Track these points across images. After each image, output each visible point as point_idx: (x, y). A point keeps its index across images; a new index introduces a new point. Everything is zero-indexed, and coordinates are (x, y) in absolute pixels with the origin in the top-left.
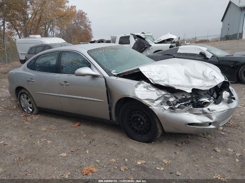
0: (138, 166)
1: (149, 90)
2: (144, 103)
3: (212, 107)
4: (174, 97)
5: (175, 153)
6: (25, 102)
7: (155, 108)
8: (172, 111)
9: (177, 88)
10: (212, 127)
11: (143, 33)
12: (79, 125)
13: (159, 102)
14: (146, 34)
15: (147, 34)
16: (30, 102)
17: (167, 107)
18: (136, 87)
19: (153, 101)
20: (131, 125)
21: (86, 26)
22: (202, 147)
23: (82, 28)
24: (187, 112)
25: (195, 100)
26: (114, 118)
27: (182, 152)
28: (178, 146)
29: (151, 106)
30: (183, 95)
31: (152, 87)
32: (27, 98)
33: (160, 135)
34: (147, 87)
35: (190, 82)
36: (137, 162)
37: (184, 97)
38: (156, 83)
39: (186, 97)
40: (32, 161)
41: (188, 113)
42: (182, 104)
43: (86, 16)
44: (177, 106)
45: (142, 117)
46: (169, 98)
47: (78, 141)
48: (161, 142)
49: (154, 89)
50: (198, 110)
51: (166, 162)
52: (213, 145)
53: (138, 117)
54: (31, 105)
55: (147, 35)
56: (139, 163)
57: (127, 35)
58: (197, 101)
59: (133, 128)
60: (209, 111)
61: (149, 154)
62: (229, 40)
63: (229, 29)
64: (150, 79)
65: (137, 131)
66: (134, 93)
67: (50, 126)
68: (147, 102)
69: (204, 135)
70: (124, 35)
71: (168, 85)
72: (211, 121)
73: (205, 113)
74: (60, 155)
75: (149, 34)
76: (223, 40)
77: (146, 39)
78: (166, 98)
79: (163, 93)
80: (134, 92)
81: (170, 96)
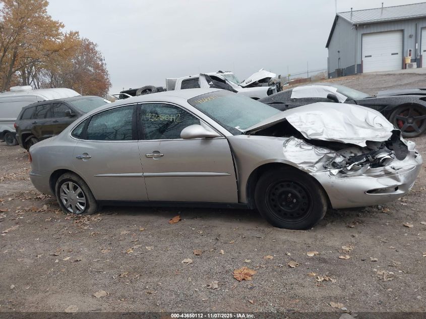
0: (312, 259)
1: (303, 150)
2: (300, 168)
3: (396, 164)
4: (341, 157)
5: (353, 236)
6: (70, 195)
7: (318, 174)
8: (343, 175)
9: (346, 142)
10: (399, 192)
11: (220, 72)
12: (180, 220)
13: (320, 164)
14: (224, 74)
15: (226, 73)
16: (81, 193)
17: (335, 171)
18: (285, 145)
19: (313, 165)
20: (275, 206)
21: (97, 67)
22: (384, 224)
23: (91, 71)
24: (363, 175)
25: (370, 158)
26: (244, 199)
27: (361, 235)
28: (351, 227)
29: (311, 172)
30: (352, 153)
31: (307, 145)
32: (75, 188)
33: (324, 214)
34: (299, 145)
35: (355, 133)
36: (306, 254)
37: (353, 155)
38: (313, 137)
39: (355, 154)
40: (141, 276)
41: (364, 177)
42: (355, 165)
43: (95, 48)
44: (349, 168)
45: (296, 192)
46: (334, 158)
47: (197, 241)
48: (324, 226)
49: (310, 147)
50: (379, 170)
51: (348, 249)
52: (398, 221)
53: (287, 193)
54: (84, 198)
55: (228, 75)
56: (311, 255)
57: (193, 77)
58: (373, 158)
59: (280, 211)
60: (394, 171)
61: (318, 243)
62: (342, 76)
63: (339, 59)
64: (303, 134)
65: (285, 214)
66: (284, 156)
67: (131, 227)
68: (305, 167)
69: (379, 210)
70: (188, 77)
71: (332, 139)
72: (399, 184)
73: (388, 174)
74: (182, 262)
75: (228, 73)
76: (333, 77)
77: (226, 82)
78: (330, 158)
79: (326, 151)
80: (283, 154)
81: (335, 154)
